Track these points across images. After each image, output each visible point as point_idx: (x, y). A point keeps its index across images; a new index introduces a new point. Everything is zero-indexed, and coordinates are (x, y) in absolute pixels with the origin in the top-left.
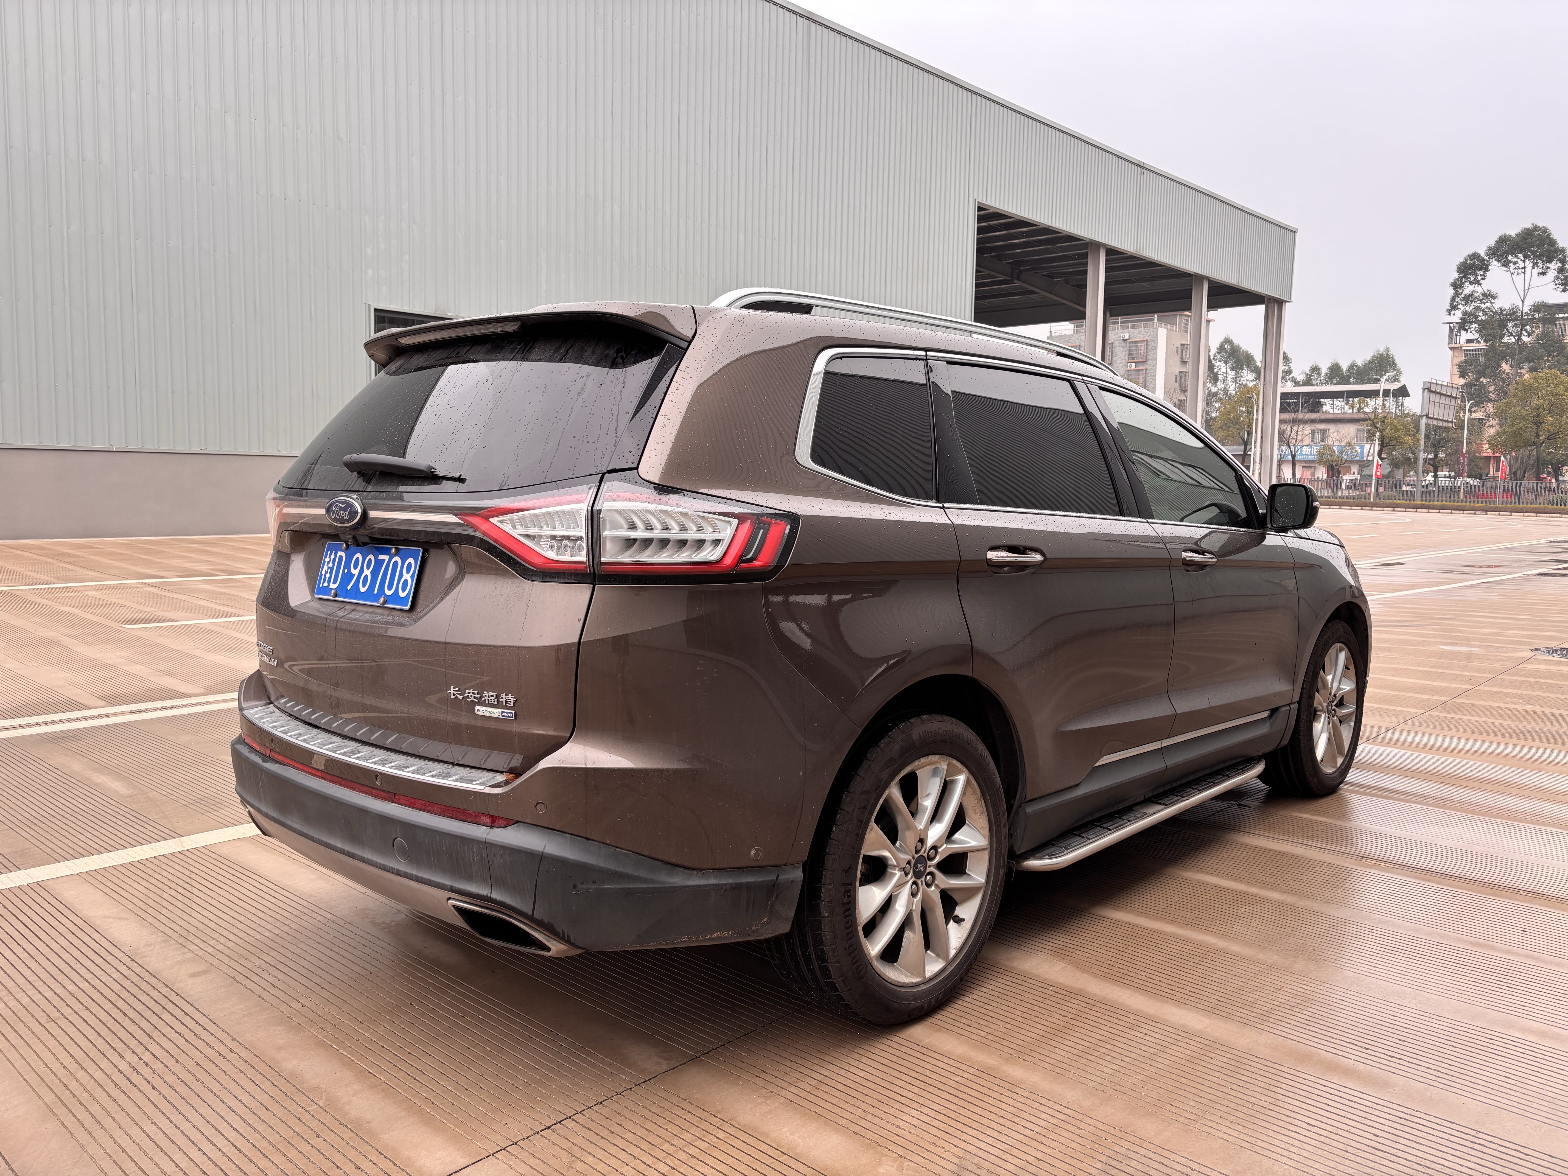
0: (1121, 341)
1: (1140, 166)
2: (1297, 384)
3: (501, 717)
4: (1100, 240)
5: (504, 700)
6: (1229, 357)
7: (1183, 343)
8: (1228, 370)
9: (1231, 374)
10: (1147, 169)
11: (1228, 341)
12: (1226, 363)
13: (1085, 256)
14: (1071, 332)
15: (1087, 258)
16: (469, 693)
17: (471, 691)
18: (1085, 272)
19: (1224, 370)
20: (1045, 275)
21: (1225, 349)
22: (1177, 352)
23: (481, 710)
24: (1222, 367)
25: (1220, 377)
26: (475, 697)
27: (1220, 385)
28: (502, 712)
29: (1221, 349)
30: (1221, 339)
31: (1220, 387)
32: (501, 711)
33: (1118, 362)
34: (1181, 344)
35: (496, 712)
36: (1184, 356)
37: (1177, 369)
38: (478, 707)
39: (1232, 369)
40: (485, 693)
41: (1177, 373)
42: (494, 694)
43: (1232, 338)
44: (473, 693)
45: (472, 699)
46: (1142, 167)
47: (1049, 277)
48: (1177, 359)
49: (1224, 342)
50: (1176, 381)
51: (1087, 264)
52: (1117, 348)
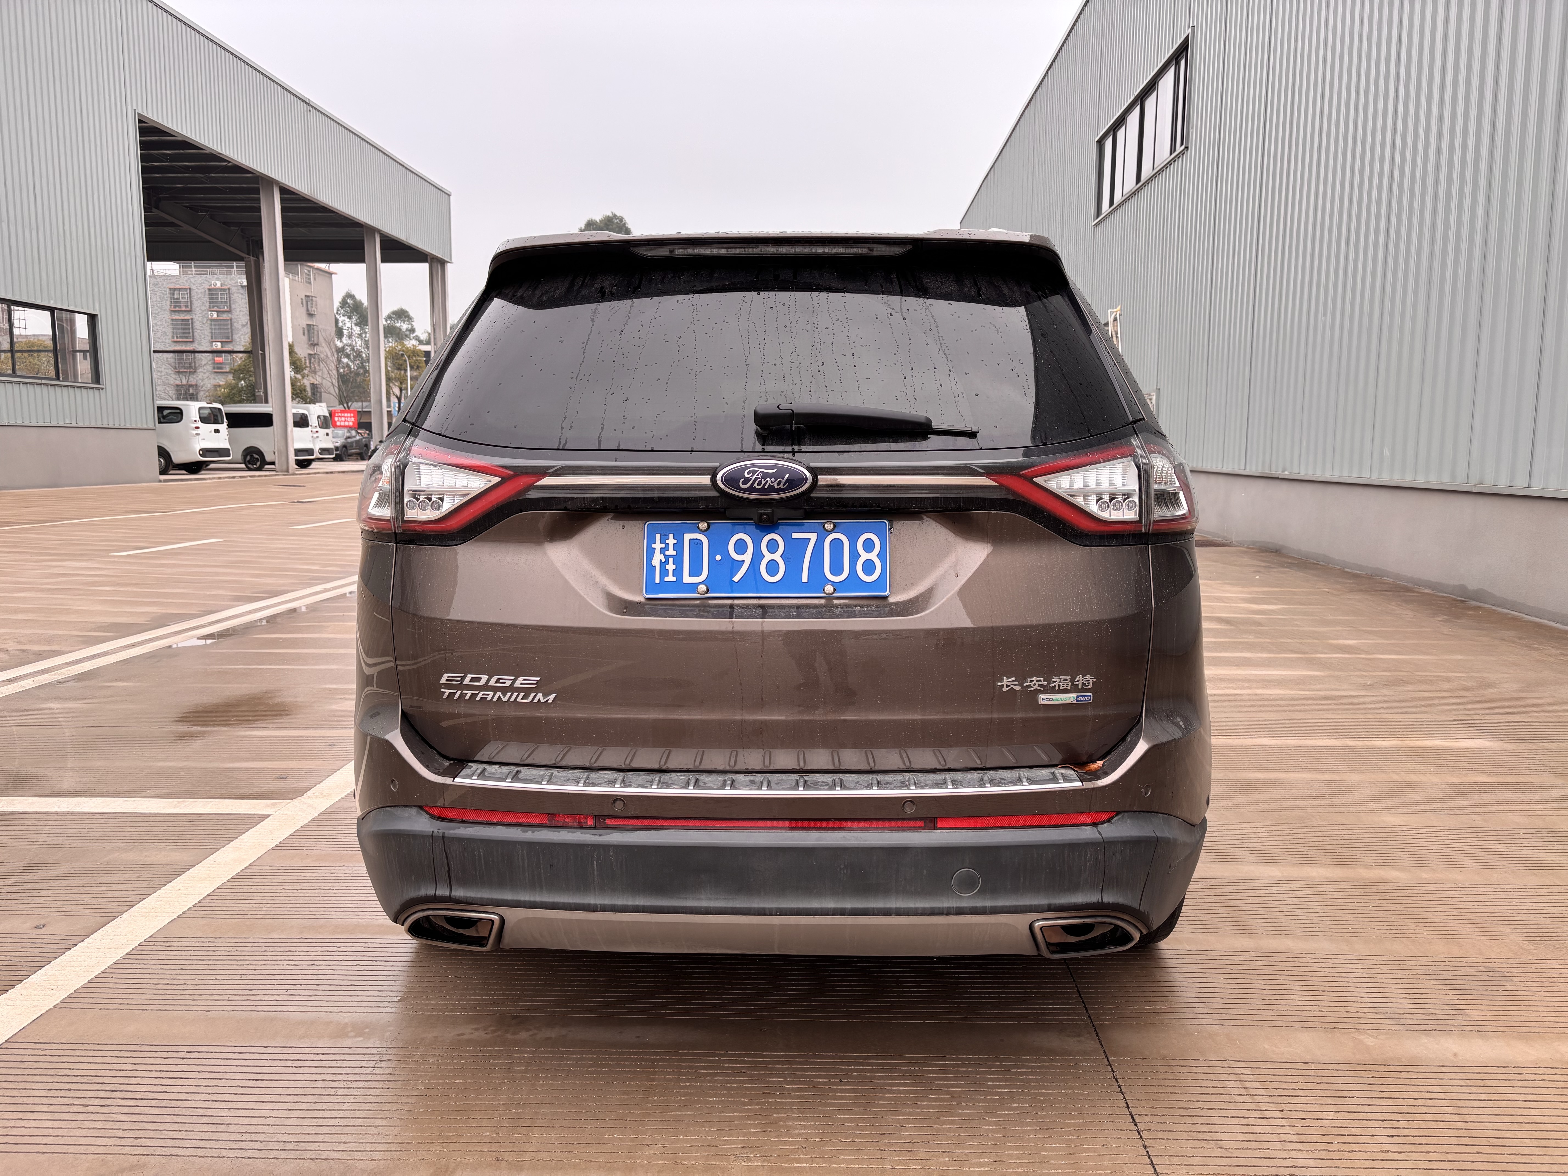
0: (240, 288)
1: (306, 103)
2: (421, 342)
3: (1075, 702)
4: (273, 176)
5: (1080, 682)
6: (351, 312)
7: (308, 294)
8: (353, 325)
9: (357, 330)
10: (312, 107)
11: (349, 295)
12: (350, 318)
13: (257, 191)
14: (177, 273)
15: (259, 194)
16: (1031, 681)
17: (1035, 678)
18: (259, 210)
19: (348, 325)
20: (187, 207)
21: (347, 303)
22: (302, 304)
23: (1045, 699)
24: (346, 322)
25: (345, 332)
26: (1040, 686)
27: (345, 340)
28: (1078, 697)
29: (344, 303)
30: (343, 294)
31: (345, 342)
32: (1075, 695)
33: (238, 310)
34: (306, 296)
35: (1070, 698)
36: (309, 307)
37: (304, 321)
38: (1041, 696)
39: (356, 325)
40: (1055, 679)
41: (305, 326)
42: (1068, 678)
43: (353, 293)
44: (1038, 681)
45: (1036, 687)
46: (308, 104)
47: (191, 209)
48: (303, 310)
49: (346, 296)
50: (304, 334)
51: (259, 200)
52: (235, 295)
